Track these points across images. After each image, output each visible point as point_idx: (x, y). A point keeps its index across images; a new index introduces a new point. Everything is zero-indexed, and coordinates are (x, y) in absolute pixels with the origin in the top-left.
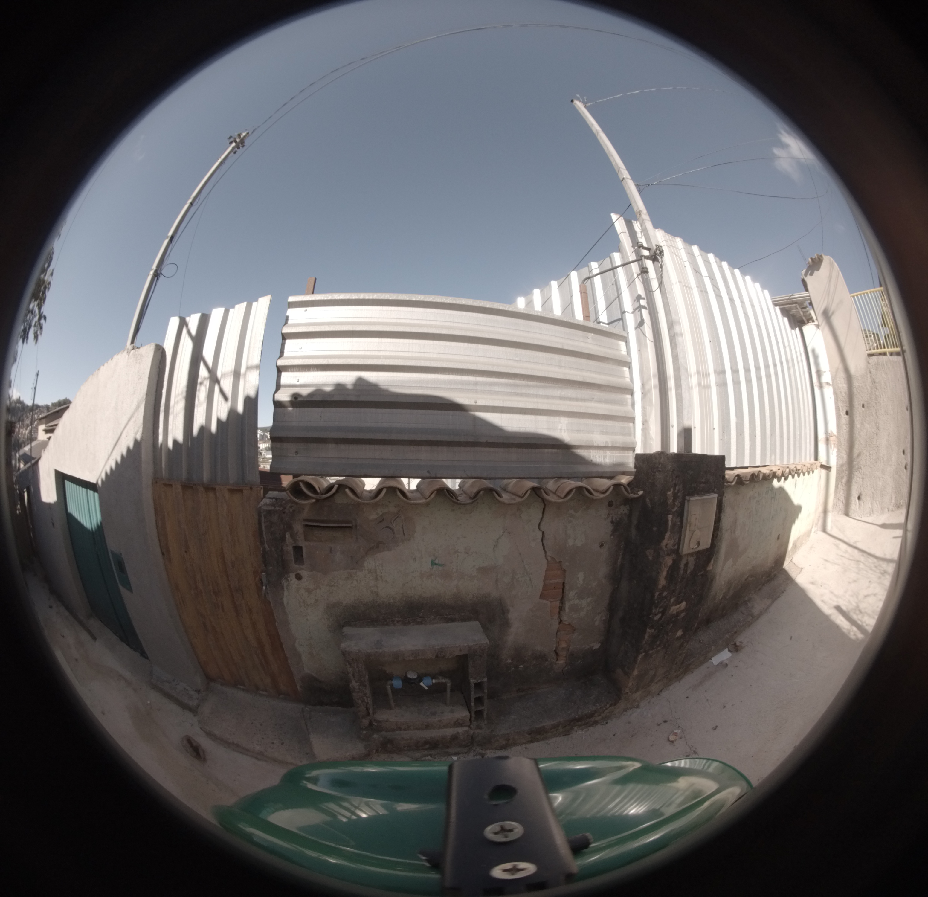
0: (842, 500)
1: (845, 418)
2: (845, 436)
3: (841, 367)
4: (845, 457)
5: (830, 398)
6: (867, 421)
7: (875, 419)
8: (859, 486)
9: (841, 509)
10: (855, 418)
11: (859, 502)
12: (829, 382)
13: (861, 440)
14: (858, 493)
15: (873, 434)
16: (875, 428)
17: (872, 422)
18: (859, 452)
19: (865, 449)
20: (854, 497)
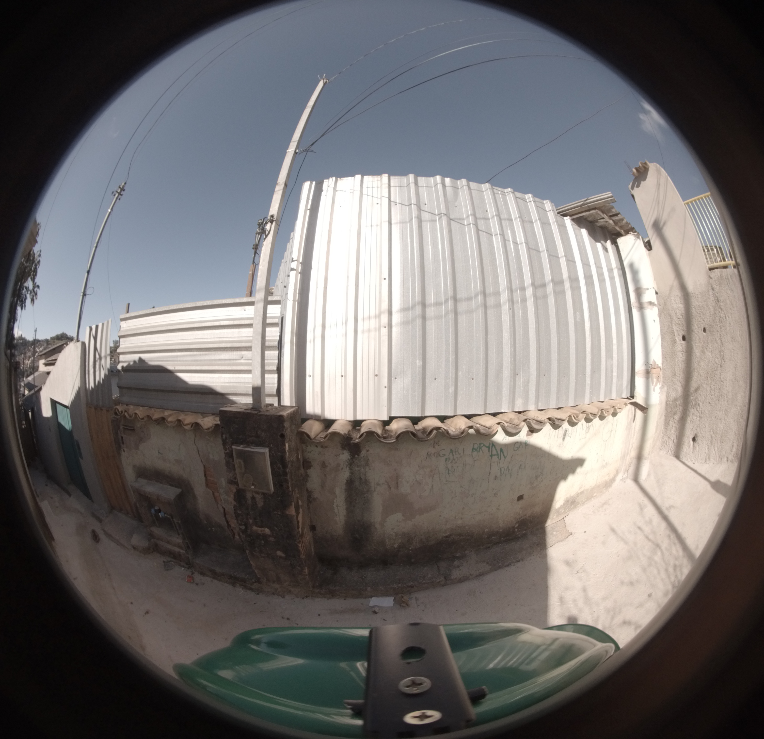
0: (673, 438)
1: (681, 345)
3: (676, 283)
4: (680, 390)
5: (654, 321)
6: (710, 348)
7: (719, 347)
8: (695, 426)
9: (672, 449)
10: (694, 345)
11: (693, 444)
12: (654, 302)
13: (701, 371)
14: (693, 433)
15: (716, 365)
16: (719, 357)
17: (716, 350)
18: (697, 385)
19: (705, 383)
20: (688, 438)
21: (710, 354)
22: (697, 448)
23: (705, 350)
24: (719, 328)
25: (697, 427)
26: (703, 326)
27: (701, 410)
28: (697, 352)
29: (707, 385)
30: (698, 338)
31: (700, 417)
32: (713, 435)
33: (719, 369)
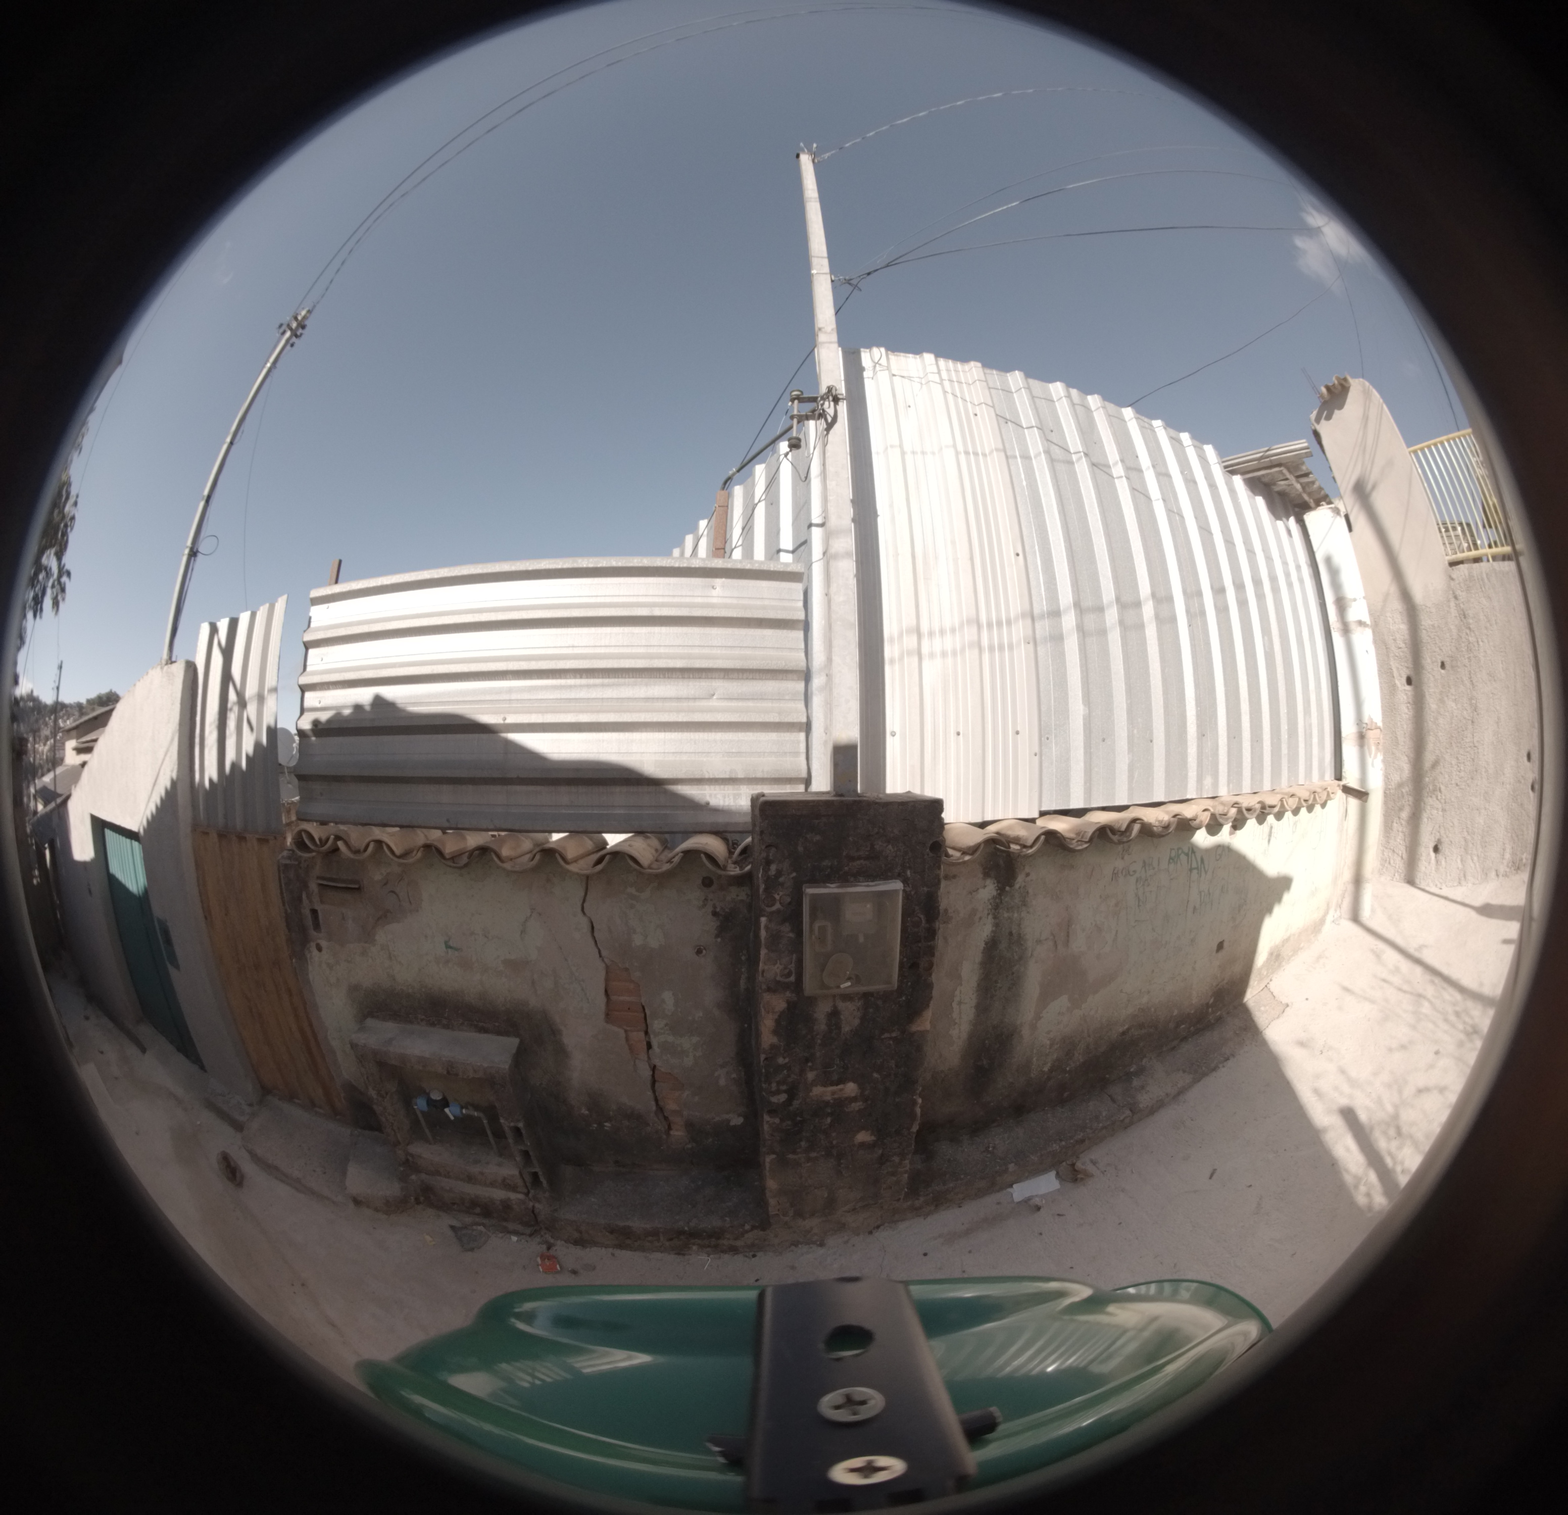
0: (1400, 852)
1: (1404, 692)
2: (1405, 726)
3: (1394, 590)
4: (1406, 768)
5: (1367, 651)
6: (1452, 694)
7: (1469, 691)
8: (1437, 826)
9: (1400, 869)
10: (1426, 691)
11: (1436, 857)
12: (1365, 620)
13: (1440, 733)
14: (1433, 839)
15: (1464, 722)
16: (1468, 707)
17: (1463, 696)
18: (1434, 757)
19: (1447, 752)
20: (1425, 847)
21: (1453, 705)
22: (1443, 863)
23: (1446, 698)
24: (1467, 660)
25: (1440, 827)
26: (1440, 659)
27: (1444, 797)
28: (1431, 703)
29: (1451, 755)
30: (1432, 679)
31: (1444, 810)
32: (1469, 837)
33: (1470, 727)
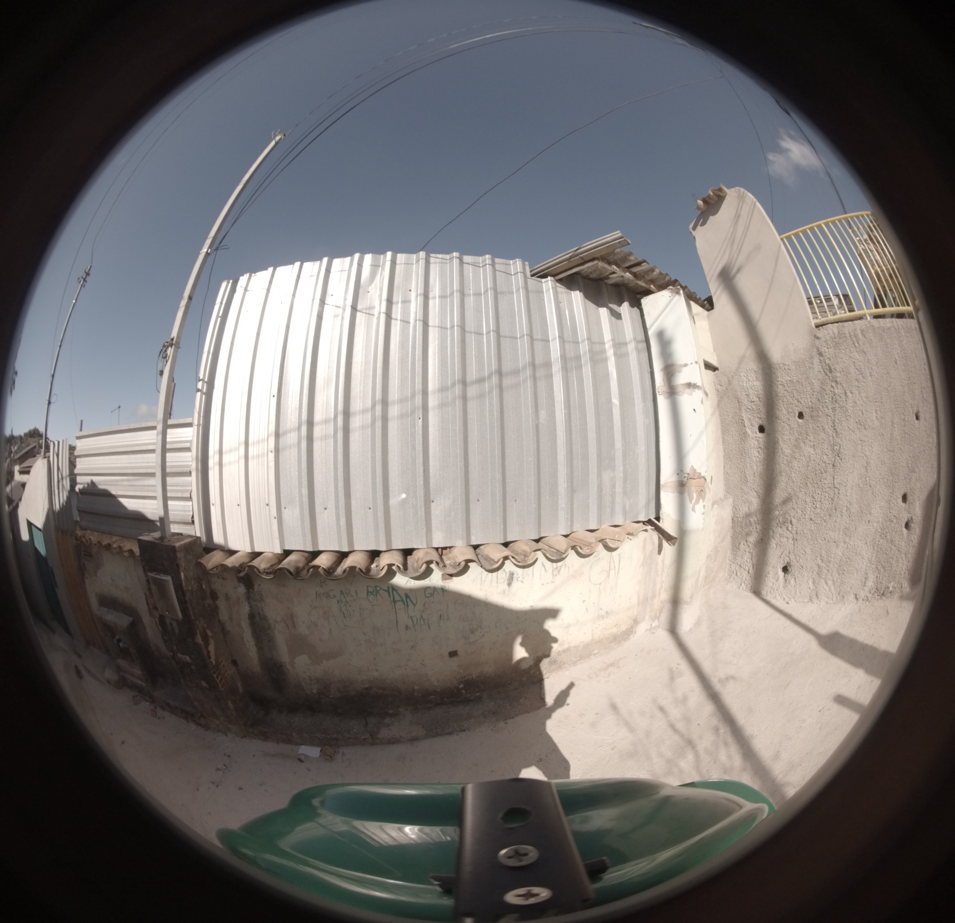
0: (747, 568)
1: (757, 439)
2: (755, 467)
3: (750, 353)
5: (694, 410)
6: (810, 441)
7: (831, 438)
8: (786, 552)
9: (746, 582)
10: (779, 438)
11: (784, 576)
12: (695, 383)
13: (793, 475)
14: (782, 561)
15: (824, 465)
16: (830, 453)
17: (823, 443)
18: (787, 495)
19: (801, 491)
20: (773, 568)
21: (811, 451)
22: (790, 583)
23: (802, 445)
24: (831, 410)
25: (789, 553)
26: (797, 410)
27: (795, 529)
28: (785, 448)
29: (806, 493)
30: (787, 427)
31: (795, 540)
32: (822, 565)
33: (830, 469)
